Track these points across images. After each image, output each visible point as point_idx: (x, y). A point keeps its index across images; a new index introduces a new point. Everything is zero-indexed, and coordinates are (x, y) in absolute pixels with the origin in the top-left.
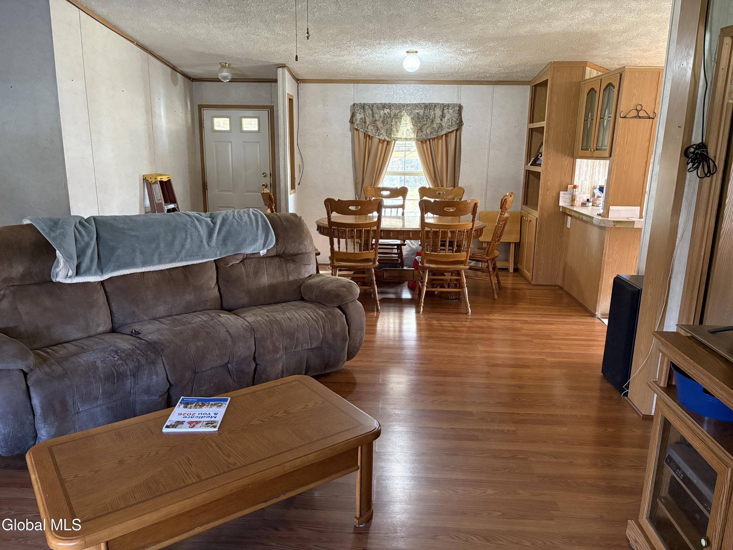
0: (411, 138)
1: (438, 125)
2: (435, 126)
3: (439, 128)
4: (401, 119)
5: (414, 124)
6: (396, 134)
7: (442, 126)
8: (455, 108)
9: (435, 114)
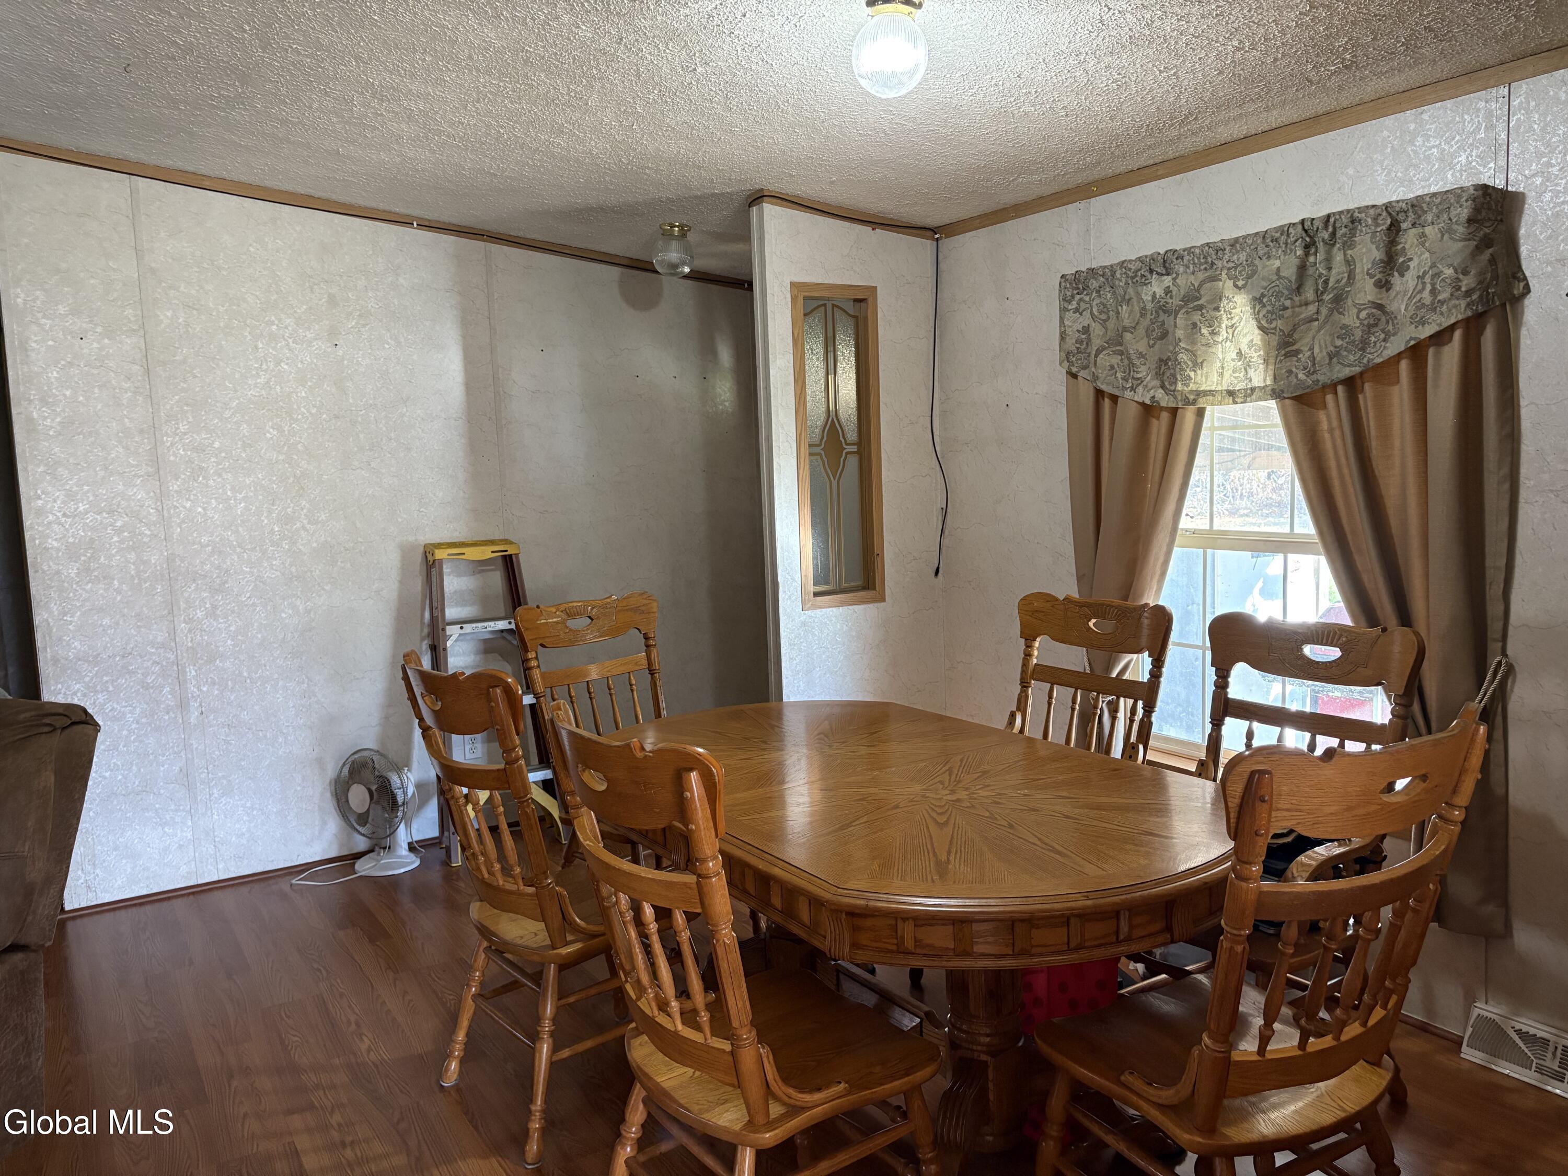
0: (1253, 389)
1: (1363, 314)
2: (1351, 318)
3: (1370, 326)
4: (1217, 309)
5: (1263, 322)
6: (1192, 374)
7: (1390, 317)
8: (1453, 213)
9: (1349, 262)
